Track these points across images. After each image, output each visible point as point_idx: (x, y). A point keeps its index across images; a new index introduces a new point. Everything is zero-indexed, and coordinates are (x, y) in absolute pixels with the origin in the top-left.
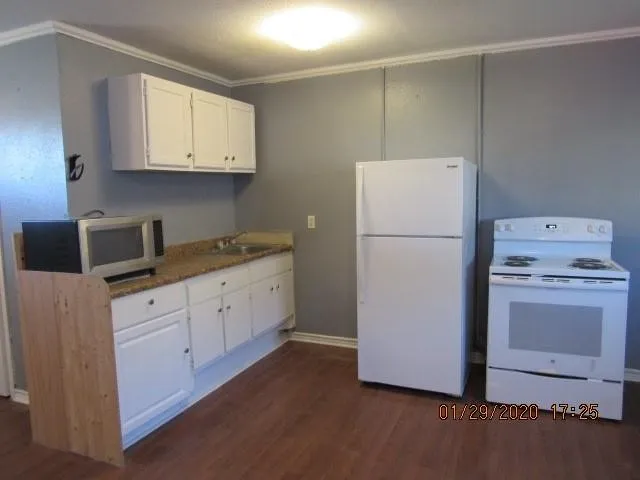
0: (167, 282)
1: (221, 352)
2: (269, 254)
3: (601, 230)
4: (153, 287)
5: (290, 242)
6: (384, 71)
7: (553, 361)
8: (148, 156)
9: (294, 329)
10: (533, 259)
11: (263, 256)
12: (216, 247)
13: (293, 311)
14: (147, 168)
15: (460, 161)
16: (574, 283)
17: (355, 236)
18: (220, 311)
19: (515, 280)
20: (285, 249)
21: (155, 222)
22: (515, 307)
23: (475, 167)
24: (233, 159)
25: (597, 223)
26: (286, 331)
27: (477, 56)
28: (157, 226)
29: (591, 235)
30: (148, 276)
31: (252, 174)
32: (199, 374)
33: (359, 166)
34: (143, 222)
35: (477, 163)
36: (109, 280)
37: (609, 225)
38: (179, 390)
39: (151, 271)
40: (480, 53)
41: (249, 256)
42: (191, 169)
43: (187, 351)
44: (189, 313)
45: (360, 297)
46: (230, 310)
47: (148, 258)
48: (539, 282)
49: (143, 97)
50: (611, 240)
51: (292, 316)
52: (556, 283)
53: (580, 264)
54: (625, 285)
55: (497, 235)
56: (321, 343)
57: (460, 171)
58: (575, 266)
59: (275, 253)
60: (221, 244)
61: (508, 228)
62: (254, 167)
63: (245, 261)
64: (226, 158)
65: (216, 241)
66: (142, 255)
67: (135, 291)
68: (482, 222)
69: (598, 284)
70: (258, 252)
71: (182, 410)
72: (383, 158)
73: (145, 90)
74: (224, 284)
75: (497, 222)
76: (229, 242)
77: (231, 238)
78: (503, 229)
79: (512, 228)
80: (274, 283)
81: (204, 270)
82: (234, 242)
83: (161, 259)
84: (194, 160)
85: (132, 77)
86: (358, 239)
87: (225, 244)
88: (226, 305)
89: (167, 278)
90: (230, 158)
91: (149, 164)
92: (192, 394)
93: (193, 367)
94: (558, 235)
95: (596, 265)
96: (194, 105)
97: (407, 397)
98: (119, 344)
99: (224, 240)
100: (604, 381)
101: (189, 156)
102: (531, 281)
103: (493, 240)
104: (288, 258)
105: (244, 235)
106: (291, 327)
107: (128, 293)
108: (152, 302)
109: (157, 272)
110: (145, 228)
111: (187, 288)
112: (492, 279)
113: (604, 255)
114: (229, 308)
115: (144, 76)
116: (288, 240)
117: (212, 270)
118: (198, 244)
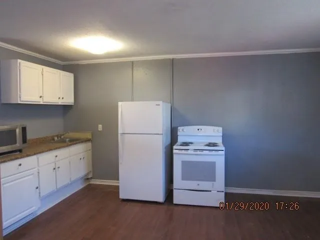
0: (28, 156)
1: (55, 189)
2: (79, 143)
3: (218, 131)
4: (21, 158)
6: (133, 62)
7: (198, 185)
8: (20, 97)
9: (91, 178)
10: (192, 143)
11: (76, 143)
12: (53, 139)
13: (91, 169)
14: (19, 103)
15: (161, 103)
16: (205, 152)
17: (118, 134)
18: (54, 169)
19: (183, 152)
20: (87, 140)
21: (23, 128)
22: (184, 163)
23: (170, 105)
24: (63, 98)
25: (216, 128)
26: (88, 179)
27: (170, 59)
28: (24, 130)
29: (214, 133)
30: (19, 153)
31: (72, 105)
32: (43, 199)
33: (120, 103)
34: (17, 128)
35: (171, 103)
37: (221, 129)
38: (33, 206)
39: (20, 151)
40: (172, 58)
41: (70, 143)
42: (42, 103)
43: (37, 188)
44: (38, 170)
45: (120, 161)
46: (59, 169)
47: (19, 145)
48: (192, 152)
49: (18, 71)
50: (222, 135)
51: (91, 172)
52: (198, 152)
53: (209, 145)
54: (223, 153)
55: (179, 133)
56: (104, 184)
57: (161, 107)
58: (207, 145)
59: (82, 142)
60: (56, 138)
61: (183, 130)
62: (73, 102)
63: (68, 146)
64: (59, 98)
65: (53, 137)
66: (16, 143)
67: (12, 160)
68: (174, 128)
69: (214, 153)
70: (74, 141)
71: (34, 217)
72: (132, 100)
73: (20, 67)
74: (56, 156)
75: (179, 128)
76: (60, 137)
77: (61, 135)
78: (181, 130)
79: (185, 130)
80: (81, 156)
81: (46, 150)
82: (62, 137)
83: (25, 145)
84: (43, 99)
85: (13, 61)
86: (119, 135)
87: (58, 138)
88: (57, 167)
89: (28, 153)
90: (61, 98)
91: (20, 101)
92: (39, 208)
93: (40, 196)
95: (214, 145)
96: (44, 73)
97: (140, 204)
98: (3, 184)
99: (57, 136)
100: (218, 191)
101: (41, 97)
102: (189, 152)
103: (177, 136)
104: (89, 144)
105: (67, 134)
106: (90, 177)
107: (9, 161)
108: (20, 165)
109: (23, 151)
110: (17, 131)
111: (38, 158)
112: (174, 151)
113: (219, 141)
114: (59, 168)
115: (19, 61)
116: (89, 136)
117: (51, 150)
118: (45, 138)
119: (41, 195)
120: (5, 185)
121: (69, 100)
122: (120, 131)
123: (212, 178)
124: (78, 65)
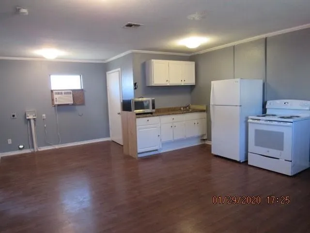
5: (205, 109)
6: (234, 47)
7: (268, 151)
8: (153, 82)
9: (206, 140)
12: (181, 109)
15: (239, 80)
18: (172, 127)
19: (256, 121)
20: (202, 111)
22: (257, 131)
25: (304, 102)
26: (203, 139)
31: (193, 85)
32: (163, 144)
33: (212, 82)
35: (264, 79)
36: (137, 114)
37: (308, 103)
39: (151, 113)
40: (265, 37)
41: (185, 112)
42: (168, 85)
43: (159, 136)
44: (160, 125)
48: (264, 122)
50: (309, 108)
60: (182, 109)
61: (270, 104)
62: (195, 83)
63: (183, 113)
65: (181, 107)
66: (148, 109)
67: (143, 117)
72: (234, 78)
74: (173, 119)
76: (186, 108)
81: (166, 114)
82: (188, 108)
83: (154, 110)
84: (169, 82)
91: (154, 84)
94: (288, 106)
96: (170, 65)
99: (183, 107)
100: (285, 160)
101: (167, 81)
102: (261, 122)
104: (204, 114)
107: (141, 117)
108: (148, 120)
111: (160, 118)
112: (249, 120)
114: (175, 126)
115: (152, 60)
116: (204, 108)
117: (170, 114)
118: (175, 108)
119: (162, 141)
120: (140, 130)
121: (192, 81)
122: (212, 103)
123: (280, 147)
124: (198, 55)
